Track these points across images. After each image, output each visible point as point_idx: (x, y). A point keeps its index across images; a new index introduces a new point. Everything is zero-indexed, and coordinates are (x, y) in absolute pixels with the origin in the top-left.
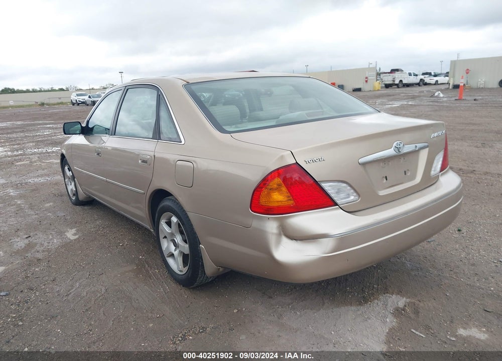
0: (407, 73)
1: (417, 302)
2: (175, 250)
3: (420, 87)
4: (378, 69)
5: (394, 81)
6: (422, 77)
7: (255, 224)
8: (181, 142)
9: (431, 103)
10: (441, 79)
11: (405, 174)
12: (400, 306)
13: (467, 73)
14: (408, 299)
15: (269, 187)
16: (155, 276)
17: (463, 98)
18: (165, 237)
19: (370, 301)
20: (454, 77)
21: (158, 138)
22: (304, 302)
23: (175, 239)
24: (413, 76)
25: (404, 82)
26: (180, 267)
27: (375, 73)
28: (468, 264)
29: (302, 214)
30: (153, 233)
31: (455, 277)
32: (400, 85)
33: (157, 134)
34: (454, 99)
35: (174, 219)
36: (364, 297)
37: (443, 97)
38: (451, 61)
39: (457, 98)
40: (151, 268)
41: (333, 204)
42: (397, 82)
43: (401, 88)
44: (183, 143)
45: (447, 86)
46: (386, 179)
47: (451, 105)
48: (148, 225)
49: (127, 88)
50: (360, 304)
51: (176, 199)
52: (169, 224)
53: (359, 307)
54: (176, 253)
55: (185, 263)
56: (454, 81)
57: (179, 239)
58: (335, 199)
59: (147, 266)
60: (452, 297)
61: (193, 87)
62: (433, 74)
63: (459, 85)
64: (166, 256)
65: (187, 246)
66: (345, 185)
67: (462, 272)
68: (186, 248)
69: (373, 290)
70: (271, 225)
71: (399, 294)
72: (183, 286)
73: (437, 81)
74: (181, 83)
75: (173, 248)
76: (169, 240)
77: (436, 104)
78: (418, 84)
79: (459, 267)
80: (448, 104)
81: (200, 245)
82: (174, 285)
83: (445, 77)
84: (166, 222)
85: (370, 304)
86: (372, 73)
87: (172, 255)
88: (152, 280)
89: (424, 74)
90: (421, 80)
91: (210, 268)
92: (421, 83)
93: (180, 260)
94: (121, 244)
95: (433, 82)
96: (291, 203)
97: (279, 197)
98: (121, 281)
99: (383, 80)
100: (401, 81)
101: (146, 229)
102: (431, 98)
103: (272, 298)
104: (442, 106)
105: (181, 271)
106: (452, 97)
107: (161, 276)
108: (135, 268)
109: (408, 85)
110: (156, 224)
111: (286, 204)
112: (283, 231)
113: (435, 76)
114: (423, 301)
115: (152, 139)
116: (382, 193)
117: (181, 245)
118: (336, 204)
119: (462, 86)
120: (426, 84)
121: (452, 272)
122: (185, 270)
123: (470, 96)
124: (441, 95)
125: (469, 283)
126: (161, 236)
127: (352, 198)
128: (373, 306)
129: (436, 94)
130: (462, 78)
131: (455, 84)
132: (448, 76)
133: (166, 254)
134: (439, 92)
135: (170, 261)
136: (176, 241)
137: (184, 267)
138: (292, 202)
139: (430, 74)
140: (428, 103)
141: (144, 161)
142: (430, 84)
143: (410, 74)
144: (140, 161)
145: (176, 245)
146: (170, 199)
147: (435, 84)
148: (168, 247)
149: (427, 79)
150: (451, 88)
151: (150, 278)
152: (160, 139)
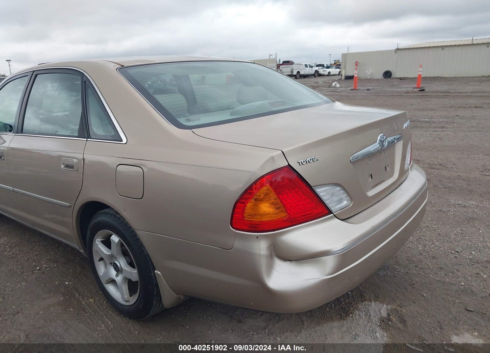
0: (304, 64)
1: (399, 308)
2: (117, 276)
3: (315, 78)
4: (278, 61)
5: (292, 72)
6: (317, 68)
7: (238, 244)
8: (122, 141)
9: (331, 93)
10: (334, 71)
11: (386, 170)
12: (384, 316)
13: (357, 65)
14: (389, 306)
15: (255, 197)
16: (90, 308)
17: (357, 88)
18: (101, 259)
19: (351, 313)
20: (345, 69)
21: (86, 136)
22: (280, 322)
23: (117, 262)
24: (308, 68)
25: (301, 74)
26: (126, 296)
27: (275, 65)
28: (429, 257)
29: (297, 228)
30: (85, 255)
31: (423, 274)
32: (298, 77)
33: (84, 131)
34: (349, 89)
35: (115, 239)
36: (342, 308)
37: (339, 87)
38: (343, 54)
39: (352, 88)
40: (83, 297)
41: (327, 212)
42: (295, 73)
43: (299, 78)
44: (124, 141)
45: (339, 77)
46: (372, 178)
47: (349, 94)
48: (76, 244)
49: (35, 73)
50: (342, 318)
51: (116, 212)
52: (107, 243)
53: (341, 322)
54: (119, 279)
55: (132, 291)
56: (345, 72)
57: (122, 262)
58: (330, 206)
59: (77, 295)
60: (430, 298)
61: (130, 71)
62: (325, 66)
63: (353, 76)
64: (103, 282)
65: (135, 271)
66: (338, 188)
67: (427, 266)
68: (133, 274)
69: (348, 298)
70: (260, 246)
71: (377, 301)
72: (130, 319)
73: (329, 73)
74: (113, 67)
75: (113, 273)
76: (108, 263)
77: (336, 94)
78: (314, 75)
79: (421, 262)
80: (346, 94)
81: (156, 271)
82: (118, 318)
83: (336, 68)
84: (101, 241)
85: (352, 317)
86: (274, 65)
87: (113, 282)
88: (88, 314)
89: (318, 66)
90: (316, 71)
91: (168, 297)
92: (316, 74)
93: (125, 288)
94: (38, 268)
95: (326, 73)
96: (283, 215)
97: (267, 209)
98: (45, 320)
99: (283, 71)
100: (298, 72)
101: (73, 249)
102: (330, 88)
103: (241, 322)
104: (341, 95)
105: (127, 301)
106: (347, 87)
107: (99, 307)
108: (62, 299)
109: (305, 76)
110: (88, 245)
111: (278, 217)
112: (275, 252)
113: (328, 67)
114: (404, 306)
115: (77, 137)
116: (371, 193)
117: (125, 270)
118: (330, 212)
119: (356, 77)
120: (320, 75)
121: (418, 268)
122: (133, 300)
123: (362, 86)
124: (338, 85)
125: (438, 279)
126: (96, 259)
127: (345, 203)
128: (356, 319)
129: (333, 84)
130: (356, 70)
131: (347, 75)
132: (339, 68)
133: (103, 281)
134: (336, 82)
135: (111, 289)
136: (118, 264)
137: (131, 296)
138: (285, 214)
139: (323, 66)
140: (328, 93)
141: (67, 166)
142: (323, 75)
143: (306, 66)
144: (62, 166)
145: (118, 270)
146: (108, 213)
147: (328, 75)
148: (106, 273)
149: (321, 71)
150: (343, 78)
151: (84, 311)
152: (89, 137)
